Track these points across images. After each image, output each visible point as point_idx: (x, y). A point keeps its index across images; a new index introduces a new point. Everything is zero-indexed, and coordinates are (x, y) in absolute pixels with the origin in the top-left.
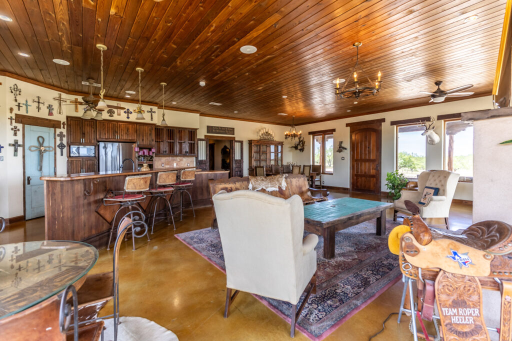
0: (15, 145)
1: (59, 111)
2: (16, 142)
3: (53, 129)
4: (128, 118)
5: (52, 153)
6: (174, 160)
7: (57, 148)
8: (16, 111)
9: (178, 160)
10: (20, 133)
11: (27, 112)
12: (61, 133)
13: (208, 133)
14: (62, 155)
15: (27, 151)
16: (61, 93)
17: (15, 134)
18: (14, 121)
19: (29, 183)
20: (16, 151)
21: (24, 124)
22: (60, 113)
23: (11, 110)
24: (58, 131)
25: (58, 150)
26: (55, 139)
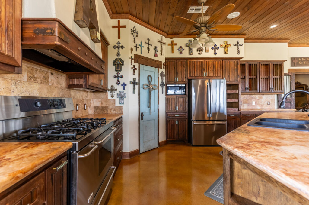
0: (134, 83)
1: (161, 53)
2: (134, 79)
3: (157, 69)
4: (215, 54)
5: (157, 91)
6: (252, 98)
7: (160, 86)
8: (134, 52)
9: (257, 98)
10: (137, 72)
11: (141, 53)
12: (162, 72)
13: (291, 66)
14: (163, 93)
15: (141, 89)
16: (163, 36)
17: (134, 73)
18: (133, 61)
19: (142, 119)
20: (134, 88)
21: (140, 64)
22: (162, 55)
23: (132, 50)
24: (161, 70)
25: (160, 88)
26: (158, 77)
